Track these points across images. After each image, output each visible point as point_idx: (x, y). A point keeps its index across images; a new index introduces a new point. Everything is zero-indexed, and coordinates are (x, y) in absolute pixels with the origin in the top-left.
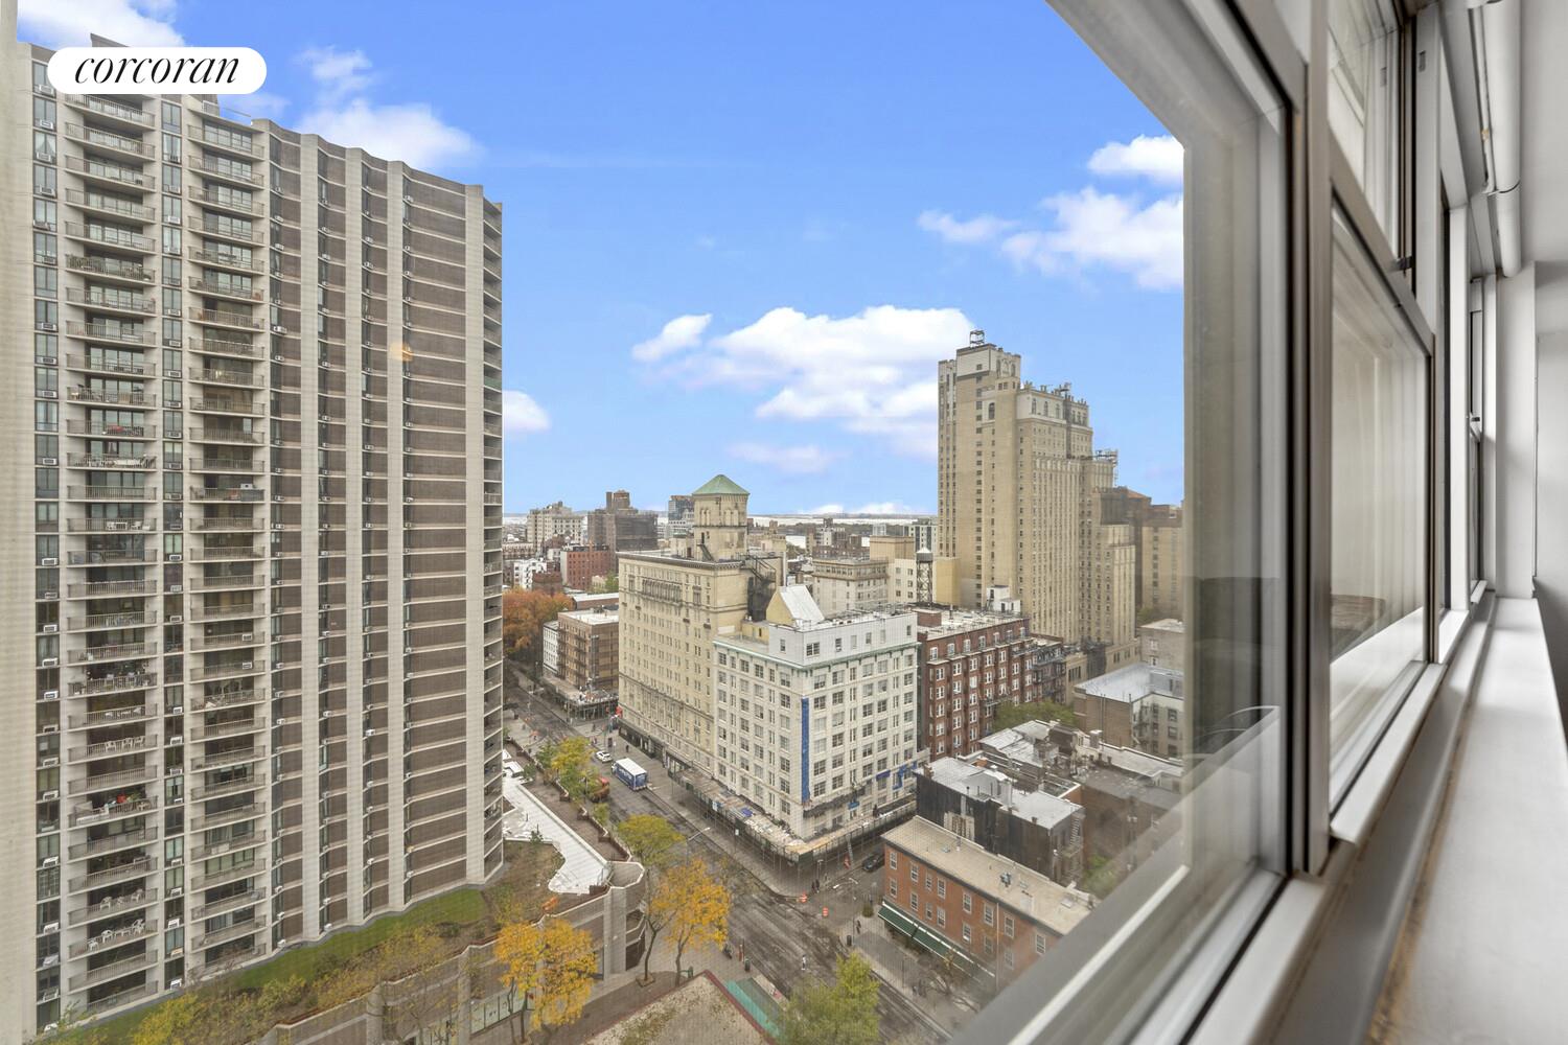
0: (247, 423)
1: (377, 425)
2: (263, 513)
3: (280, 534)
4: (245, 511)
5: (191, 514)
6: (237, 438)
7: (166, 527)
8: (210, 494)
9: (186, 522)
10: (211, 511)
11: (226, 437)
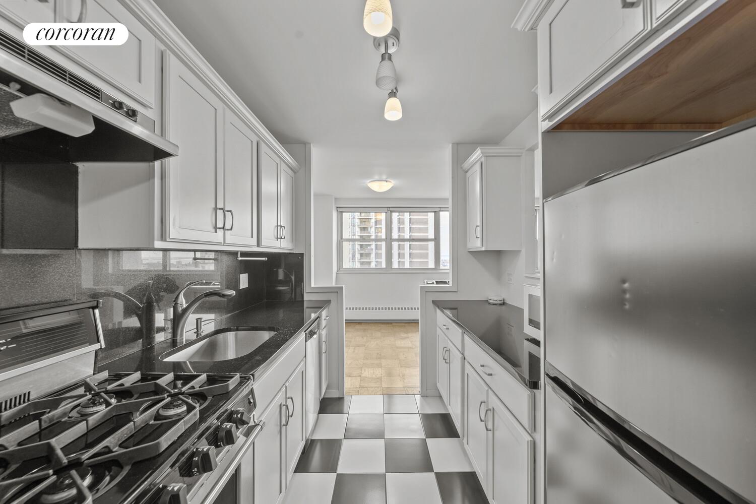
0: (369, 228)
1: (402, 226)
2: (373, 256)
3: (377, 262)
4: (368, 255)
5: (357, 256)
6: (367, 233)
7: (352, 259)
8: (361, 250)
9: (356, 258)
10: (361, 255)
11: (365, 233)
